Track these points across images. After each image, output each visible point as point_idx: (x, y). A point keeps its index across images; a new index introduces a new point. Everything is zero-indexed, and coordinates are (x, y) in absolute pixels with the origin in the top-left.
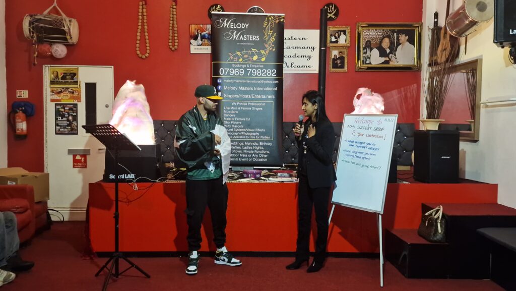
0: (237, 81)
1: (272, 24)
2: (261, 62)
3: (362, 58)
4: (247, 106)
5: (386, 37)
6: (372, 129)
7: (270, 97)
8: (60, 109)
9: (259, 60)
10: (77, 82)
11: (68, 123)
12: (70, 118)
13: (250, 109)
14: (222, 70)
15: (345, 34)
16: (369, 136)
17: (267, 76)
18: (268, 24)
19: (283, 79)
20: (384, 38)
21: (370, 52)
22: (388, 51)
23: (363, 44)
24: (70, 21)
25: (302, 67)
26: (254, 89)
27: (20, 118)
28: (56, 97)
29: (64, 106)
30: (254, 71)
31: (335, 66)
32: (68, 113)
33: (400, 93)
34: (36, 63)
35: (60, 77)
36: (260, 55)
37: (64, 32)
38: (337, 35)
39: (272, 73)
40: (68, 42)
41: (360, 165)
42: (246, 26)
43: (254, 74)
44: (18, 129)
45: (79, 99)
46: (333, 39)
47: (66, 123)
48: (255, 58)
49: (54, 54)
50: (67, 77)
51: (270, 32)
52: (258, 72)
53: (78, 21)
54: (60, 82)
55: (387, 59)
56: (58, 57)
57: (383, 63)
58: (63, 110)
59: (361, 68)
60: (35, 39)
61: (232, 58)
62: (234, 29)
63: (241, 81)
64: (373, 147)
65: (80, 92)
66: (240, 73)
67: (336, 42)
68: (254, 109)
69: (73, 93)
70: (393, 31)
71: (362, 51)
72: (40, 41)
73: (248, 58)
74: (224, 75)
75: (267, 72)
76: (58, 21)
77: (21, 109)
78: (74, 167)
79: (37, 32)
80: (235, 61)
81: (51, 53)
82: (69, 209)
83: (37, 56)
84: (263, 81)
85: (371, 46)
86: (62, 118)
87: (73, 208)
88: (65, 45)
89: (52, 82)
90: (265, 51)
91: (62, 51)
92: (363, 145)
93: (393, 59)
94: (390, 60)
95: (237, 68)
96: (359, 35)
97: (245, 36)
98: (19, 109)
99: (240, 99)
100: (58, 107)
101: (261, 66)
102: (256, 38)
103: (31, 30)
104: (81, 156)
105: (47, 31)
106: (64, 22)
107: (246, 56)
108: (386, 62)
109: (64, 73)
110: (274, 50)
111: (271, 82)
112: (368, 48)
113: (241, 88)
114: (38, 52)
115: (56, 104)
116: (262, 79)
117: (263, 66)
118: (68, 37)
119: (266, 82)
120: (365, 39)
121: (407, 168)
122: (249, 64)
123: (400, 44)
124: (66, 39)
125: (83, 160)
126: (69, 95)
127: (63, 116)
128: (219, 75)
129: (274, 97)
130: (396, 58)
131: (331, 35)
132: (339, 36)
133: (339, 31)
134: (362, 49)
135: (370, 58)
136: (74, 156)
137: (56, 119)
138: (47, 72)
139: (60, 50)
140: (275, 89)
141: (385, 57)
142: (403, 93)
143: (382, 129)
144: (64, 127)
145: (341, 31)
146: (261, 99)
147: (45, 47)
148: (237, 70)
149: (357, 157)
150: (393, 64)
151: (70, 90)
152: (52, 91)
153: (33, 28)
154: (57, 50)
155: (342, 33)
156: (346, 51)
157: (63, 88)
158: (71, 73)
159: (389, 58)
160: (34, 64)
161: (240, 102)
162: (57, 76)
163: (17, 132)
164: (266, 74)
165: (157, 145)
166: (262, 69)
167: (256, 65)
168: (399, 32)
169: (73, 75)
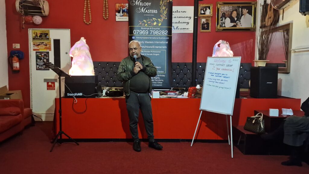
0: (144, 38)
1: (165, 3)
2: (158, 26)
3: (220, 24)
4: (150, 53)
5: (234, 11)
6: (225, 65)
7: (164, 47)
8: (39, 55)
9: (157, 25)
10: (49, 39)
11: (44, 63)
12: (45, 60)
13: (152, 54)
14: (135, 31)
15: (209, 9)
16: (223, 69)
17: (162, 35)
18: (163, 3)
19: (172, 36)
20: (233, 11)
21: (225, 20)
22: (236, 19)
23: (220, 15)
24: (44, 2)
25: (183, 29)
26: (154, 42)
27: (15, 60)
28: (36, 48)
29: (41, 53)
30: (154, 32)
31: (203, 28)
32: (44, 57)
33: (243, 44)
34: (24, 27)
35: (38, 35)
36: (158, 22)
37: (40, 9)
38: (204, 9)
39: (165, 33)
40: (43, 15)
41: (218, 87)
42: (149, 4)
43: (154, 33)
44: (14, 67)
45: (50, 49)
46: (202, 12)
47: (42, 64)
48: (155, 24)
49: (34, 22)
50: (43, 36)
51: (164, 8)
52: (157, 32)
53: (48, 2)
54: (38, 38)
55: (235, 24)
56: (37, 23)
57: (232, 27)
58: (40, 55)
59: (219, 30)
60: (23, 12)
61: (141, 24)
62: (142, 6)
63: (146, 38)
64: (226, 76)
65: (50, 45)
66: (145, 33)
67: (204, 14)
68: (154, 54)
69: (46, 45)
70: (239, 7)
71: (220, 19)
72: (26, 14)
73: (151, 23)
74: (136, 34)
75: (162, 32)
76: (36, 2)
77: (15, 55)
78: (47, 89)
79: (24, 8)
80: (143, 26)
81: (33, 21)
82: (45, 114)
83: (24, 23)
84: (159, 38)
85: (225, 16)
86: (40, 61)
87: (47, 114)
88: (41, 17)
89: (34, 39)
90: (161, 20)
91: (39, 20)
92: (220, 75)
93: (239, 24)
94: (237, 24)
95: (144, 30)
96: (218, 9)
97: (149, 10)
98: (14, 55)
99: (146, 48)
100: (38, 54)
101: (158, 29)
102: (155, 11)
103: (21, 7)
104: (52, 83)
105: (30, 8)
106: (40, 2)
107: (149, 23)
108: (235, 26)
109: (41, 34)
110: (166, 19)
111: (164, 38)
112: (224, 17)
113: (146, 42)
114: (25, 21)
115: (36, 52)
116: (158, 37)
117: (159, 29)
118: (43, 11)
119: (161, 38)
120: (222, 12)
121: (247, 90)
122: (151, 28)
123: (243, 15)
124: (41, 13)
125: (53, 86)
126: (44, 47)
127: (41, 59)
128: (133, 34)
129: (166, 47)
130: (241, 24)
131: (201, 10)
132: (206, 10)
133: (206, 7)
134: (220, 18)
135: (224, 23)
136: (48, 83)
137: (37, 61)
138: (31, 33)
139: (38, 20)
140: (167, 43)
141: (234, 22)
142: (245, 45)
143: (231, 65)
144: (42, 66)
145: (207, 7)
146: (159, 49)
147: (29, 18)
148: (144, 31)
149: (216, 82)
150: (238, 27)
151: (44, 44)
152: (34, 44)
153: (22, 6)
154: (36, 20)
155: (208, 8)
156: (210, 19)
157: (40, 42)
158: (45, 34)
159: (236, 23)
160: (23, 28)
161: (146, 51)
162: (37, 35)
163: (14, 68)
164: (161, 33)
165: (95, 76)
166: (159, 30)
167: (156, 28)
168: (243, 7)
169: (46, 34)
